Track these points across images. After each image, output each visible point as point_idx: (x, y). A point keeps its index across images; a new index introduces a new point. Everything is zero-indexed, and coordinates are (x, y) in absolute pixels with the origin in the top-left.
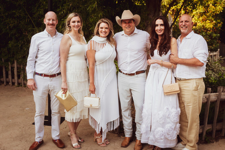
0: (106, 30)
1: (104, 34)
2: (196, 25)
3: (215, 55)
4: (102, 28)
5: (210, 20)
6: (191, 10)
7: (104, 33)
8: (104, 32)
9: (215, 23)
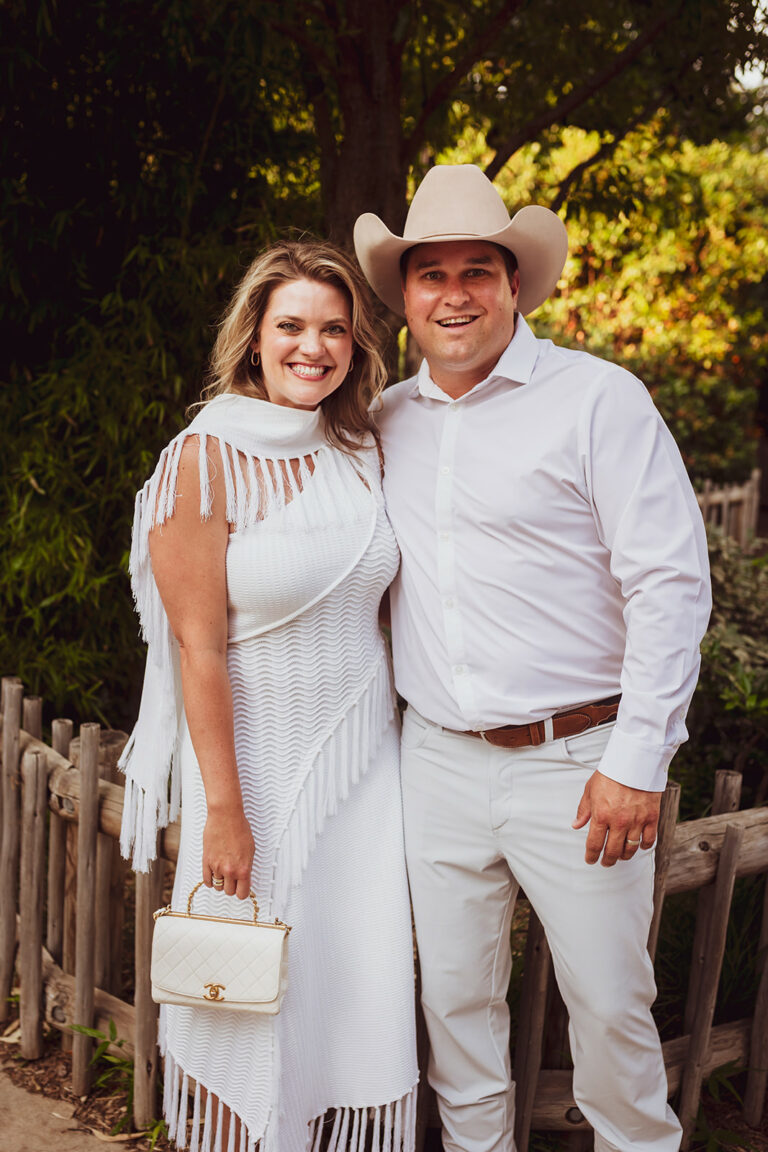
0: (333, 343)
1: (309, 379)
2: (636, 338)
3: (737, 504)
4: (294, 326)
5: (710, 314)
6: (616, 260)
7: (314, 372)
8: (314, 362)
9: (738, 333)
